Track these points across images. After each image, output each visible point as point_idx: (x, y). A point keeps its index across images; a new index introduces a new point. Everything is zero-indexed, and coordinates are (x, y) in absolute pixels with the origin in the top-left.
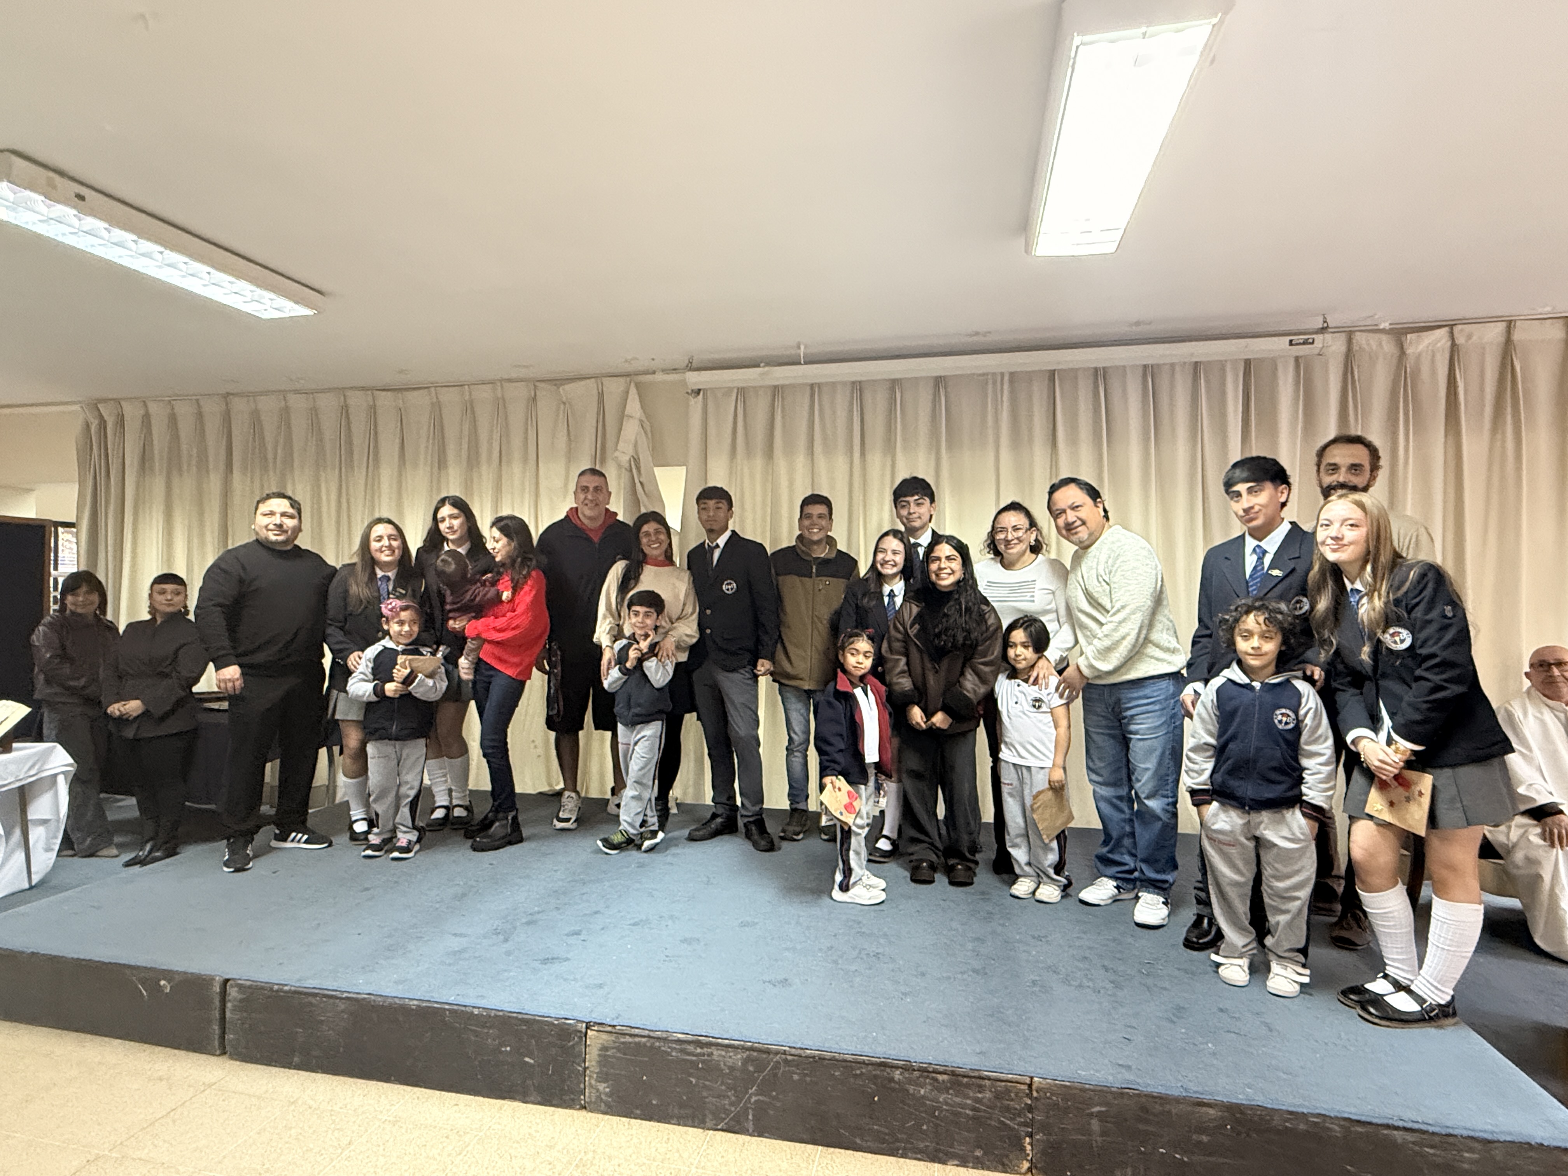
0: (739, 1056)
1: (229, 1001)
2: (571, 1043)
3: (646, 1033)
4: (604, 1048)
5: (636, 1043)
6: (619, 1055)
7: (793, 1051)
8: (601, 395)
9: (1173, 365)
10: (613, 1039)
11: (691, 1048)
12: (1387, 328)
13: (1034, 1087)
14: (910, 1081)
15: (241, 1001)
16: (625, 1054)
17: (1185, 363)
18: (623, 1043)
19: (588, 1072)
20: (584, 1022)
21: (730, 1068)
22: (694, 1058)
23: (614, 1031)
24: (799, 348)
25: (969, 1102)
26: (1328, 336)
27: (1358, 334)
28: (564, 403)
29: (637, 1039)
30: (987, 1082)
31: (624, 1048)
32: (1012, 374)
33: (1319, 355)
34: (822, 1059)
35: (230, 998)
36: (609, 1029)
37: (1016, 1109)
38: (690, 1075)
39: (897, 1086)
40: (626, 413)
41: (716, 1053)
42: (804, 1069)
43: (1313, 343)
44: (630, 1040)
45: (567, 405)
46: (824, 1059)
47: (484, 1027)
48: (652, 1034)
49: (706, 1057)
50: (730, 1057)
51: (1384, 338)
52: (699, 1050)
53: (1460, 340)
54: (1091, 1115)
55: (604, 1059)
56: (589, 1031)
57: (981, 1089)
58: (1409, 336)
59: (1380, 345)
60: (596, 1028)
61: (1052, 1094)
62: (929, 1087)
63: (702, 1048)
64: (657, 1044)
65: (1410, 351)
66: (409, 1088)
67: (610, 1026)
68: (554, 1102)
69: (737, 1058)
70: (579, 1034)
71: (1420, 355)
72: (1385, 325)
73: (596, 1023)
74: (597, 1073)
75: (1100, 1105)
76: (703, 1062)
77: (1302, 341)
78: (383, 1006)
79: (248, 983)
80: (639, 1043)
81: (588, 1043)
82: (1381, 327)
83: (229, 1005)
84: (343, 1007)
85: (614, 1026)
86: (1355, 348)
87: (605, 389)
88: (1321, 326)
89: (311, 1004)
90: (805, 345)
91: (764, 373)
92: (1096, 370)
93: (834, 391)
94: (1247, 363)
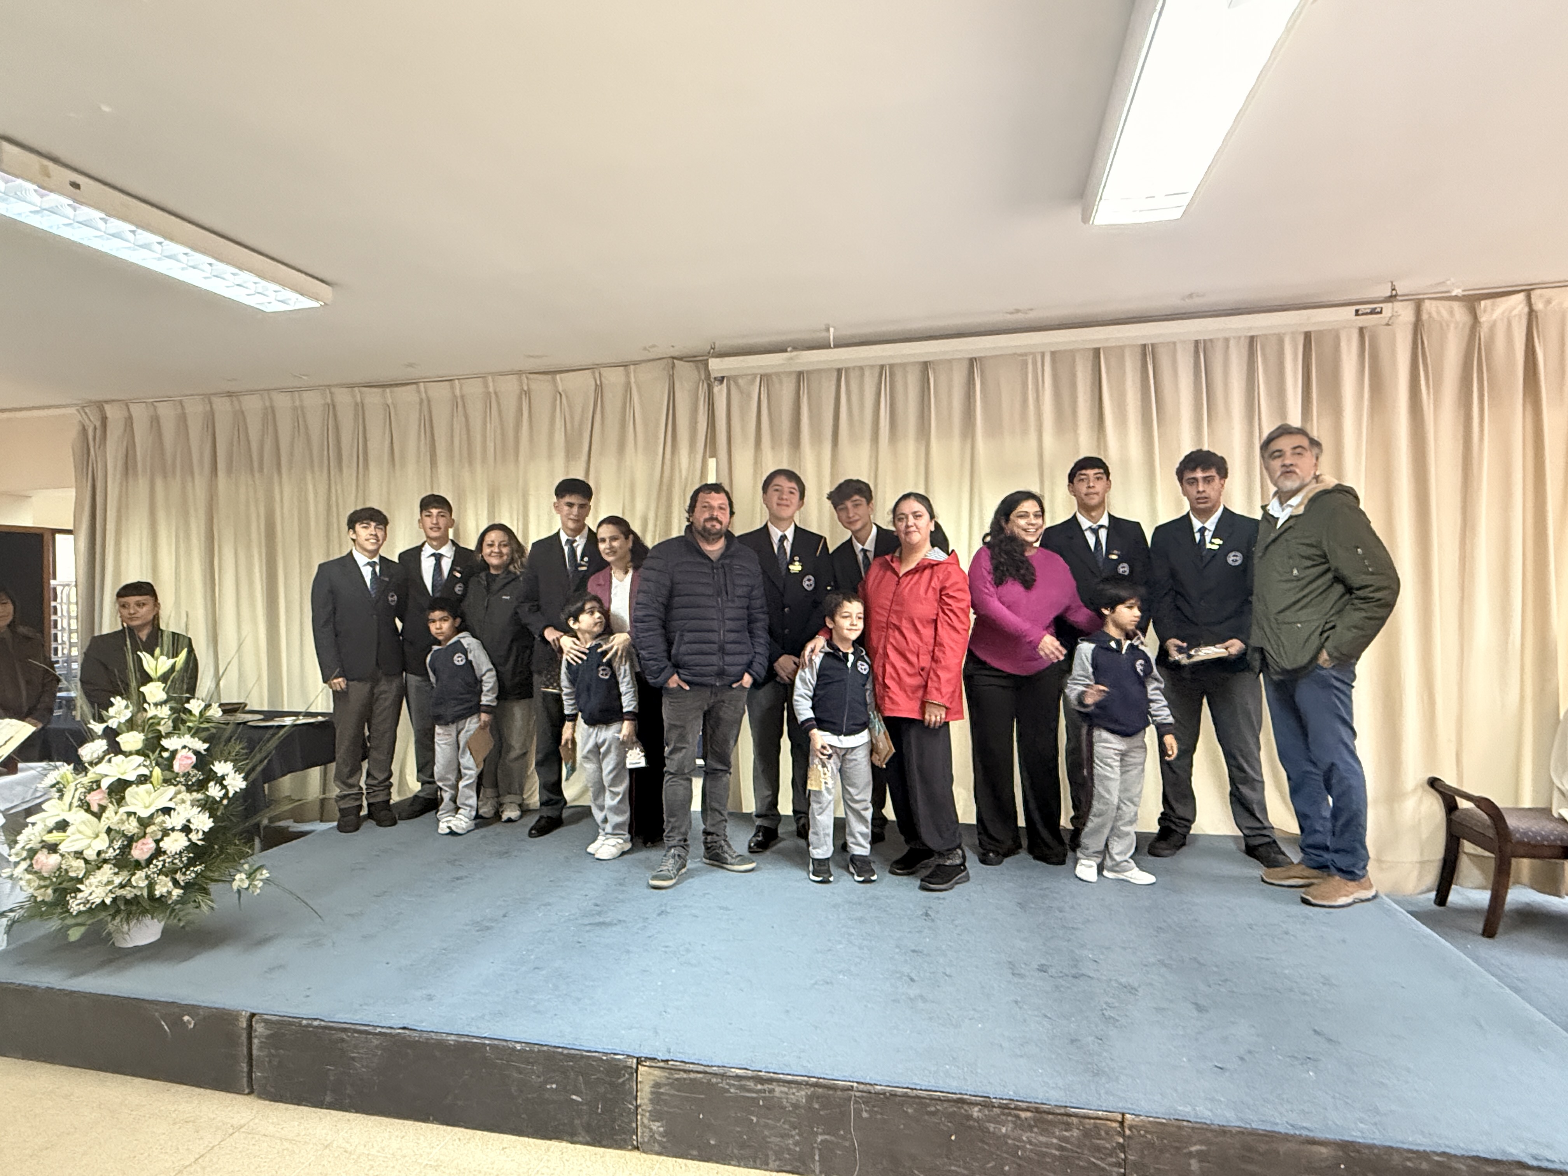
0: (803, 1093)
1: (256, 1037)
2: (620, 1081)
3: (701, 1068)
4: (657, 1085)
5: (691, 1079)
6: (673, 1092)
7: (862, 1087)
9: (1227, 340)
10: (666, 1074)
11: (751, 1084)
12: (1460, 295)
13: (1127, 1123)
14: (990, 1119)
15: (268, 1037)
16: (678, 1091)
17: (1240, 338)
18: (677, 1079)
19: (640, 1110)
20: (634, 1057)
21: (793, 1105)
22: (754, 1095)
23: (666, 1066)
24: (828, 330)
25: (1055, 1141)
26: (1398, 305)
27: (1426, 301)
29: (692, 1075)
30: (1075, 1120)
31: (678, 1085)
32: (1053, 353)
33: (1388, 325)
34: (894, 1095)
35: (257, 1033)
36: (662, 1064)
37: (1106, 1148)
38: (752, 1113)
39: (976, 1124)
41: (778, 1090)
42: (874, 1106)
43: (1381, 312)
44: (685, 1076)
46: (895, 1095)
47: (529, 1063)
48: (708, 1069)
49: (767, 1094)
50: (794, 1094)
51: (1456, 305)
52: (759, 1087)
53: (1539, 306)
54: (1190, 1155)
55: (657, 1097)
56: (640, 1067)
57: (1068, 1127)
58: (1483, 303)
59: (1452, 313)
60: (647, 1064)
61: (1146, 1132)
62: (1011, 1125)
63: (763, 1085)
64: (714, 1080)
65: (1483, 318)
66: (449, 1128)
67: (662, 1061)
68: (604, 1143)
69: (801, 1095)
70: (629, 1070)
71: (1495, 322)
72: (1457, 292)
73: (647, 1059)
74: (649, 1112)
75: (1201, 1143)
76: (764, 1099)
77: (1369, 311)
78: (418, 1041)
79: (275, 1018)
80: (695, 1079)
81: (639, 1079)
82: (1454, 294)
83: (255, 1041)
84: (376, 1042)
85: (667, 1061)
86: (1425, 317)
88: (1388, 293)
89: (343, 1040)
90: (834, 328)
91: (791, 358)
92: (1144, 346)
93: (862, 375)
94: (1307, 336)
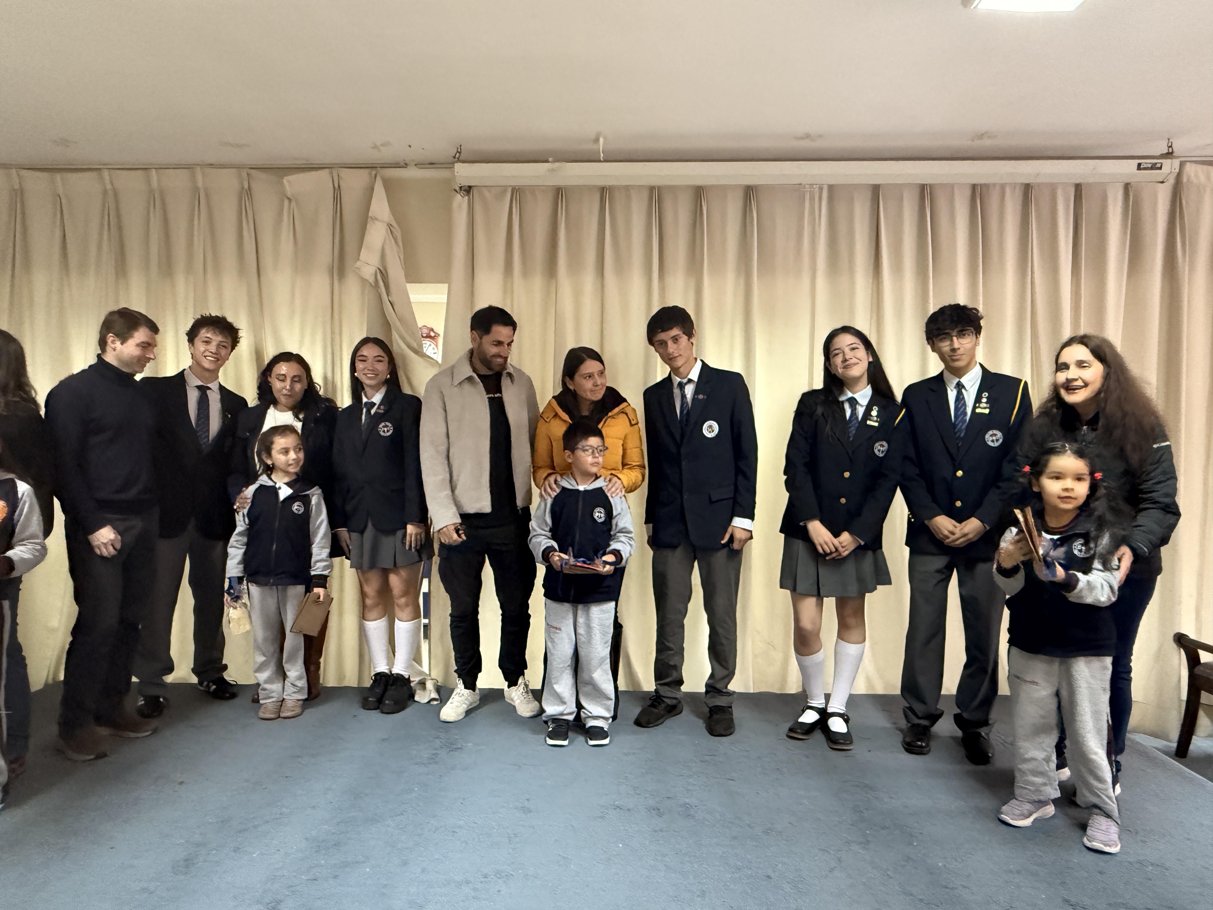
8: (337, 192)
9: (1003, 187)
17: (1015, 185)
24: (597, 140)
26: (1170, 162)
27: (1188, 164)
28: (289, 198)
32: (831, 188)
40: (370, 214)
43: (1160, 168)
45: (293, 203)
77: (1147, 166)
86: (1184, 179)
87: (342, 183)
88: (1164, 150)
90: (605, 139)
91: (553, 170)
92: (923, 188)
93: (628, 198)
94: (1078, 187)
